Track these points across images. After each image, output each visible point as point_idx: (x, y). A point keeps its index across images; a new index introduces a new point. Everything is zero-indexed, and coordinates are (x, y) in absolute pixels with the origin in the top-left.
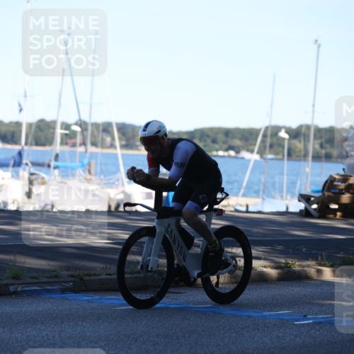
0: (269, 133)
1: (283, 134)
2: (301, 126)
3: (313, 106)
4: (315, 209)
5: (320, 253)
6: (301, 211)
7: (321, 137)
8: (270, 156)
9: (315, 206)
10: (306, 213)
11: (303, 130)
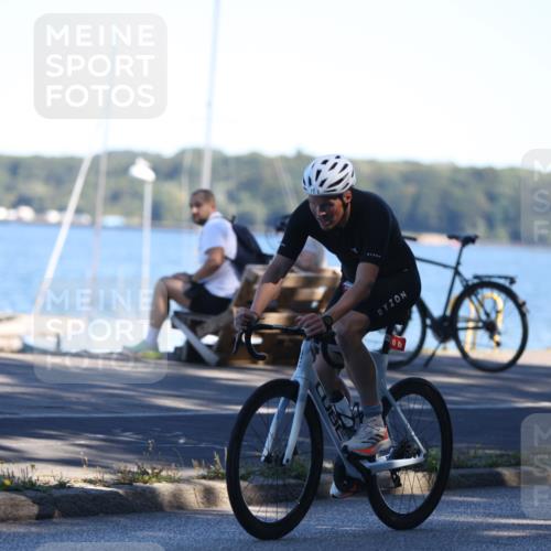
0: (103, 167)
1: (142, 171)
2: (182, 153)
3: (209, 104)
4: (209, 346)
5: (218, 447)
6: (177, 349)
7: (227, 178)
8: (113, 220)
9: (211, 339)
10: (189, 355)
11: (187, 161)
